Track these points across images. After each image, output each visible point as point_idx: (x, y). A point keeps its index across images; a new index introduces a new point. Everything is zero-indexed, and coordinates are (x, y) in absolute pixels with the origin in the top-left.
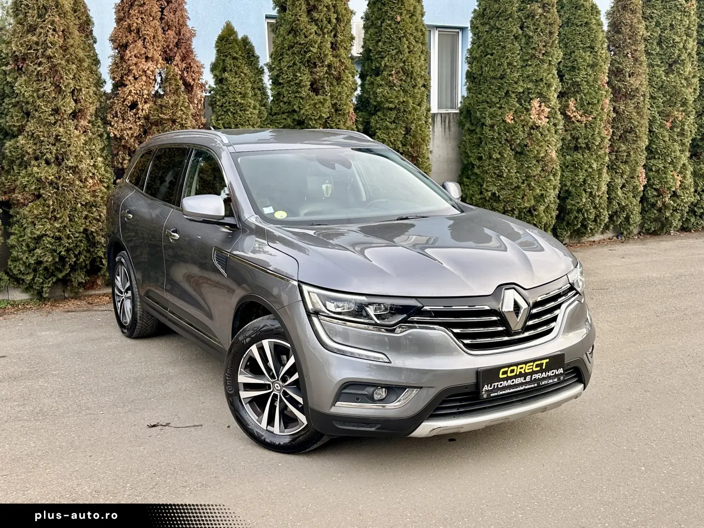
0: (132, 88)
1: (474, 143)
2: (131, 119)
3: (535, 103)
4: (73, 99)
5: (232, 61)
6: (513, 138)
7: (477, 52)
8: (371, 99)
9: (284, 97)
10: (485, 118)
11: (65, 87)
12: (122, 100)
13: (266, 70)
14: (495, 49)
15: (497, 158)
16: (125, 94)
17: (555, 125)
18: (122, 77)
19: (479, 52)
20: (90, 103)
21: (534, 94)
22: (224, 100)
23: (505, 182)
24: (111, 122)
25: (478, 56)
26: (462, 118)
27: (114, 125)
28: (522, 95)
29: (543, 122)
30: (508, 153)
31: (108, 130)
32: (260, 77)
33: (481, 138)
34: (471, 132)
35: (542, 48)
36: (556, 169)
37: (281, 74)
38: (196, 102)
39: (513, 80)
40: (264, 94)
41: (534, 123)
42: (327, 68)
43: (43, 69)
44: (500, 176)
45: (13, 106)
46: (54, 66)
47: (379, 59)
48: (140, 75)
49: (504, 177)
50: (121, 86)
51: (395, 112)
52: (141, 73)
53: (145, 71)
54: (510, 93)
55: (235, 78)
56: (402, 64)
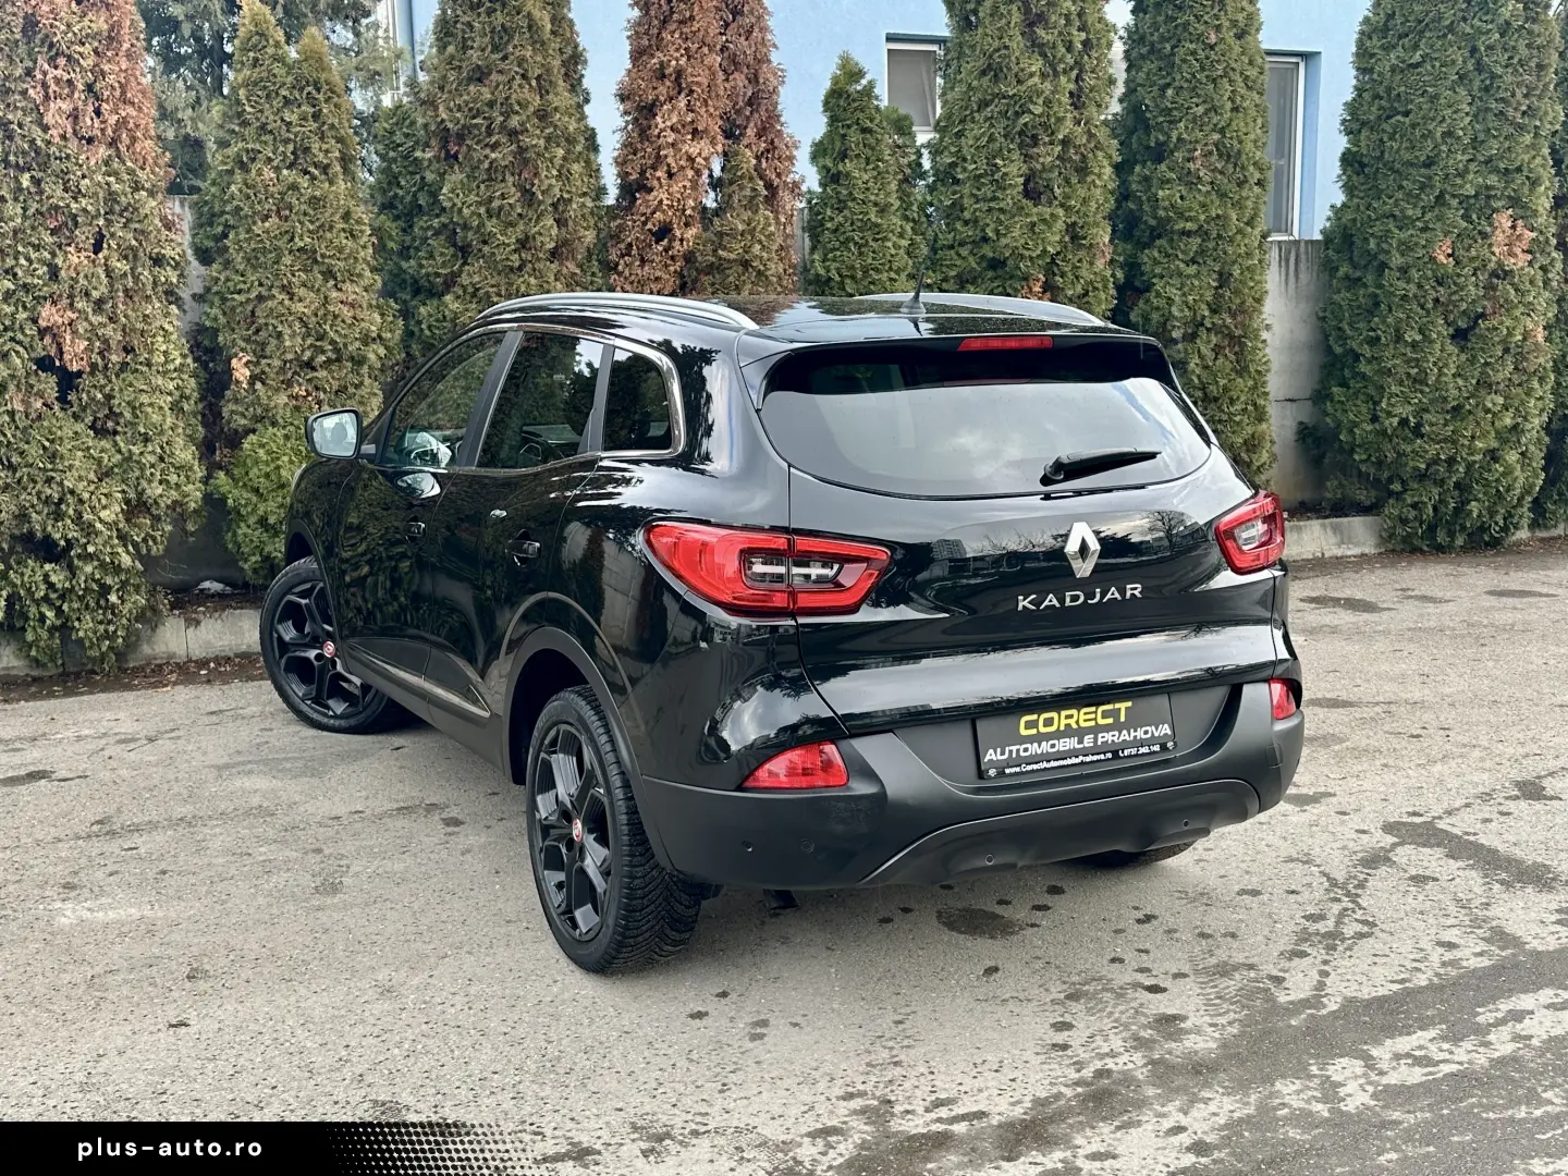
0: (663, 193)
1: (1359, 307)
2: (657, 259)
3: (1503, 220)
4: (555, 219)
5: (860, 137)
6: (1454, 298)
7: (1369, 108)
8: (1144, 212)
10: (1388, 252)
11: (543, 193)
12: (643, 219)
14: (1413, 102)
15: (1414, 341)
16: (647, 207)
17: (1544, 269)
18: (642, 173)
19: (1375, 108)
20: (585, 229)
21: (1500, 200)
22: (841, 218)
23: (1431, 396)
24: (617, 264)
25: (1372, 117)
26: (1330, 252)
27: (623, 270)
28: (1472, 201)
29: (1520, 262)
30: (1440, 329)
31: (612, 281)
33: (1376, 296)
34: (1353, 283)
35: (1522, 100)
36: (1545, 368)
37: (960, 162)
38: (783, 220)
39: (1455, 170)
41: (1500, 264)
42: (1060, 148)
43: (500, 156)
44: (1419, 381)
45: (437, 233)
46: (522, 150)
47: (1165, 124)
48: (682, 168)
49: (1427, 385)
50: (637, 191)
51: (1199, 240)
52: (682, 163)
53: (691, 159)
54: (1447, 197)
55: (866, 171)
56: (1216, 136)
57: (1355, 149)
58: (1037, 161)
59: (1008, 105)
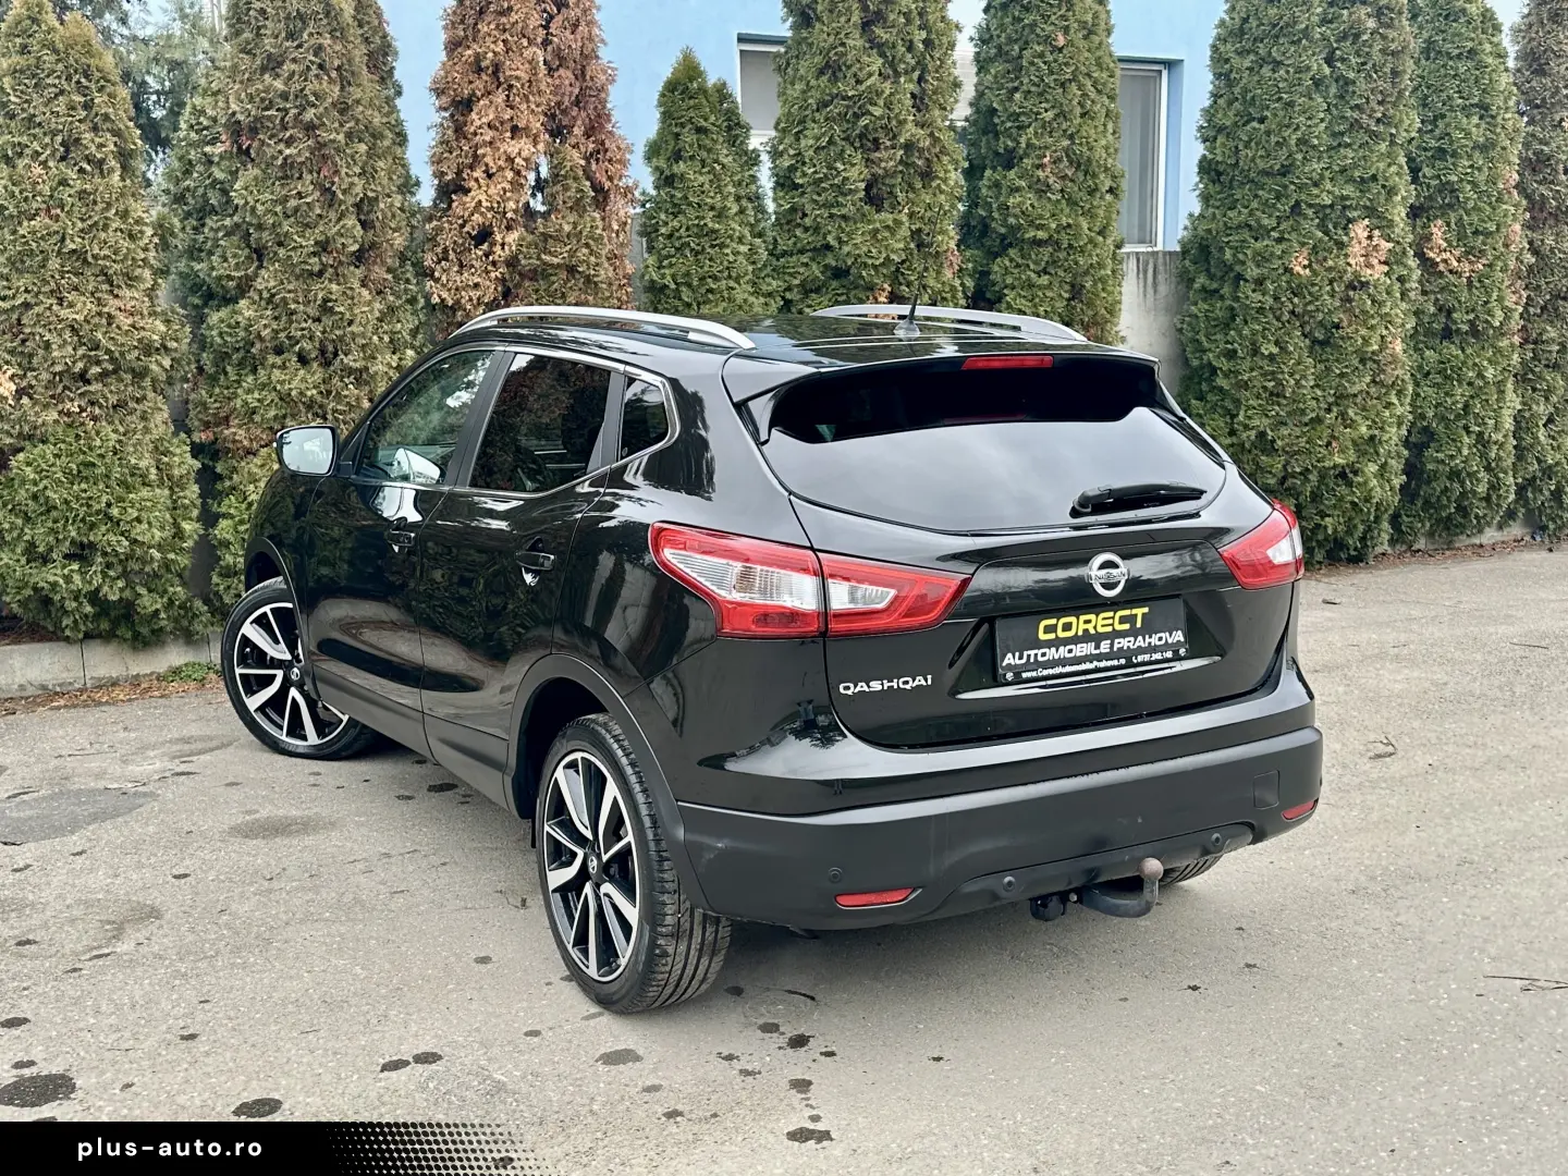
0: (481, 194)
1: (1215, 320)
2: (477, 264)
3: (1360, 230)
4: (360, 220)
5: (695, 137)
6: (1309, 308)
7: (1225, 115)
8: (994, 219)
9: (805, 215)
10: (1243, 263)
11: (344, 192)
12: (460, 221)
13: (764, 157)
14: (1268, 108)
15: (1271, 354)
16: (464, 210)
17: (1401, 279)
18: (459, 173)
19: (1231, 114)
20: (394, 230)
21: (1355, 209)
22: (675, 223)
23: (1288, 409)
24: (433, 271)
25: (1228, 123)
26: (1187, 263)
27: (439, 279)
28: (1328, 211)
29: (1377, 273)
30: (1297, 342)
31: (428, 288)
32: (751, 172)
33: (1232, 309)
34: (1209, 294)
35: (1377, 107)
36: (1403, 380)
37: (799, 165)
38: (616, 227)
39: (1310, 179)
40: (761, 209)
41: (1357, 275)
42: (902, 152)
43: (295, 151)
44: (1276, 395)
45: (228, 234)
46: (321, 145)
47: (1013, 131)
48: (501, 169)
49: (1285, 397)
50: (455, 192)
51: (1050, 249)
52: (501, 163)
53: (510, 160)
54: (1304, 206)
55: (701, 174)
56: (1066, 143)
57: (1210, 157)
58: (879, 166)
59: (848, 107)
